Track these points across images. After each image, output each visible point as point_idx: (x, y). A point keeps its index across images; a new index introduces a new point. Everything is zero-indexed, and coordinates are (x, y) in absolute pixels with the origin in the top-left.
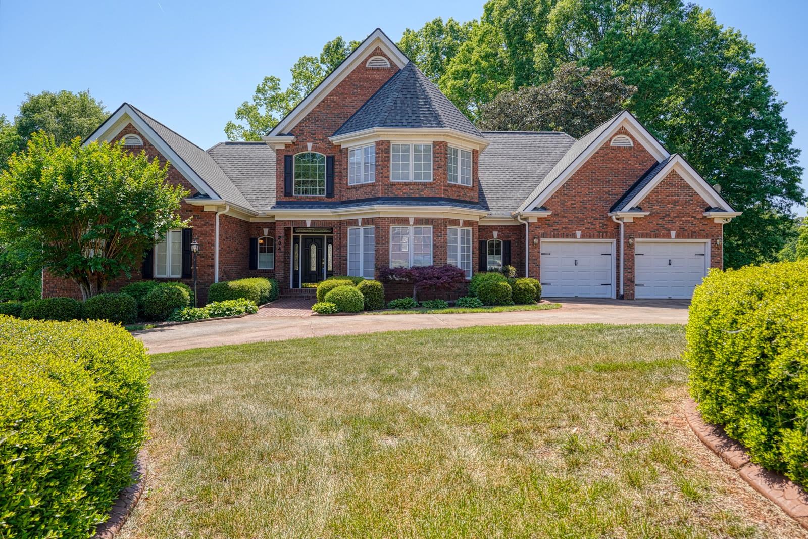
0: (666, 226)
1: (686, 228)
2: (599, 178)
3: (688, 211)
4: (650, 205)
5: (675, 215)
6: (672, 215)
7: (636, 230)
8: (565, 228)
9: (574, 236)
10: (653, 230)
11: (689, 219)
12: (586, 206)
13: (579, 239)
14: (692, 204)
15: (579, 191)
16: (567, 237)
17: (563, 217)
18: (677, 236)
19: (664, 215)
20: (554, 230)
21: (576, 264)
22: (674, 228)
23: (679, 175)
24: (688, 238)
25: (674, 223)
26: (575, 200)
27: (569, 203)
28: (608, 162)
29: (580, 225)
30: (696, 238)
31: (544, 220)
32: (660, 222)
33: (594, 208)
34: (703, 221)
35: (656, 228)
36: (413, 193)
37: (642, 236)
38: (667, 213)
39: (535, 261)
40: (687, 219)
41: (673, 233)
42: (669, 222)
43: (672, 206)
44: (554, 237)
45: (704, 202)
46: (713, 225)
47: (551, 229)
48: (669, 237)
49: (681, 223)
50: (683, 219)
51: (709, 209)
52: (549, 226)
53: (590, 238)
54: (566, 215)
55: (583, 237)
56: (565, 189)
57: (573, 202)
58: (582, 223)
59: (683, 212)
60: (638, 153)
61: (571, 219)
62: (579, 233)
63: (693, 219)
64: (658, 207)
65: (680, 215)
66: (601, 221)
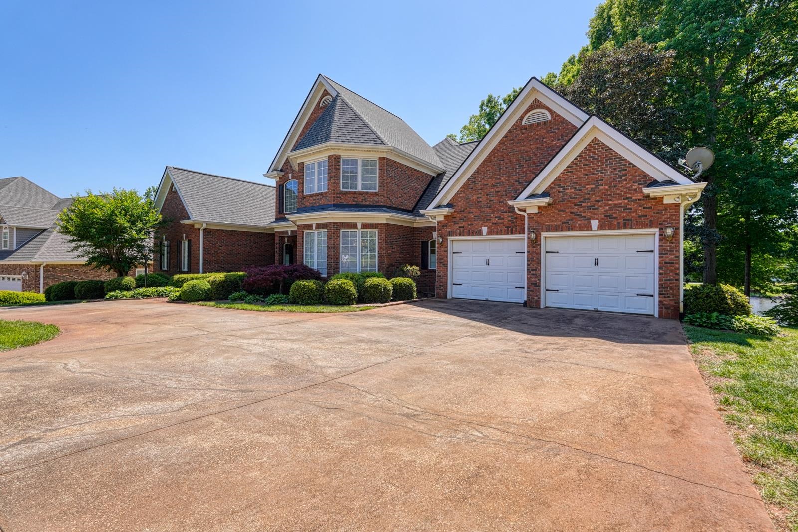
0: (583, 215)
1: (614, 215)
2: (508, 165)
3: (618, 192)
4: (561, 190)
5: (598, 199)
6: (593, 198)
7: (542, 222)
8: (471, 225)
9: (480, 233)
10: (565, 221)
11: (620, 202)
12: (493, 198)
13: (485, 236)
14: (626, 180)
15: (486, 183)
16: (473, 234)
17: (470, 213)
18: (601, 227)
19: (581, 200)
20: (460, 227)
21: (488, 264)
22: (596, 217)
23: (603, 144)
24: (619, 229)
25: (596, 209)
26: (481, 194)
27: (475, 197)
28: (518, 144)
29: (486, 220)
30: (631, 228)
31: (450, 218)
32: (576, 209)
33: (502, 200)
34: (643, 203)
35: (569, 218)
36: (315, 203)
37: (550, 229)
38: (586, 197)
39: (442, 261)
40: (616, 202)
41: (595, 224)
42: (589, 208)
43: (594, 186)
44: (460, 235)
45: (645, 175)
46: (662, 207)
47: (457, 226)
48: (589, 228)
49: (607, 208)
50: (610, 202)
51: (654, 183)
52: (456, 223)
53: (497, 234)
54: (471, 211)
55: (489, 233)
56: (470, 183)
57: (479, 196)
58: (489, 218)
59: (609, 193)
60: (556, 127)
61: (476, 215)
62: (485, 230)
63: (626, 201)
64: (573, 191)
65: (605, 196)
66: (509, 214)
